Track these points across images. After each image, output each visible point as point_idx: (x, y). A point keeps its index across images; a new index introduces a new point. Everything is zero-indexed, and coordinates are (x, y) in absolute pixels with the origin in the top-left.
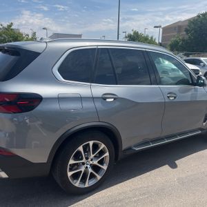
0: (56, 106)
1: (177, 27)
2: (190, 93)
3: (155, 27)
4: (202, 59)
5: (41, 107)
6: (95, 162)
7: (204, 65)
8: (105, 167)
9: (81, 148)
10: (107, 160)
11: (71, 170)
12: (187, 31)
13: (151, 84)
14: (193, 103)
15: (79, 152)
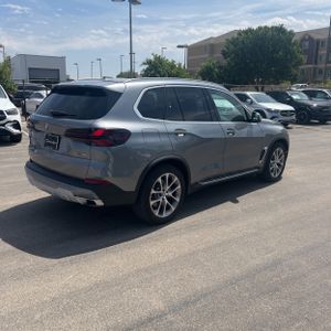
0: (141, 140)
1: (207, 47)
2: (245, 130)
3: (179, 47)
4: (248, 93)
5: (131, 141)
6: (170, 194)
7: (252, 102)
8: (178, 199)
9: (160, 180)
10: (179, 193)
11: (153, 199)
12: (224, 53)
13: (212, 120)
14: (249, 140)
15: (158, 183)
